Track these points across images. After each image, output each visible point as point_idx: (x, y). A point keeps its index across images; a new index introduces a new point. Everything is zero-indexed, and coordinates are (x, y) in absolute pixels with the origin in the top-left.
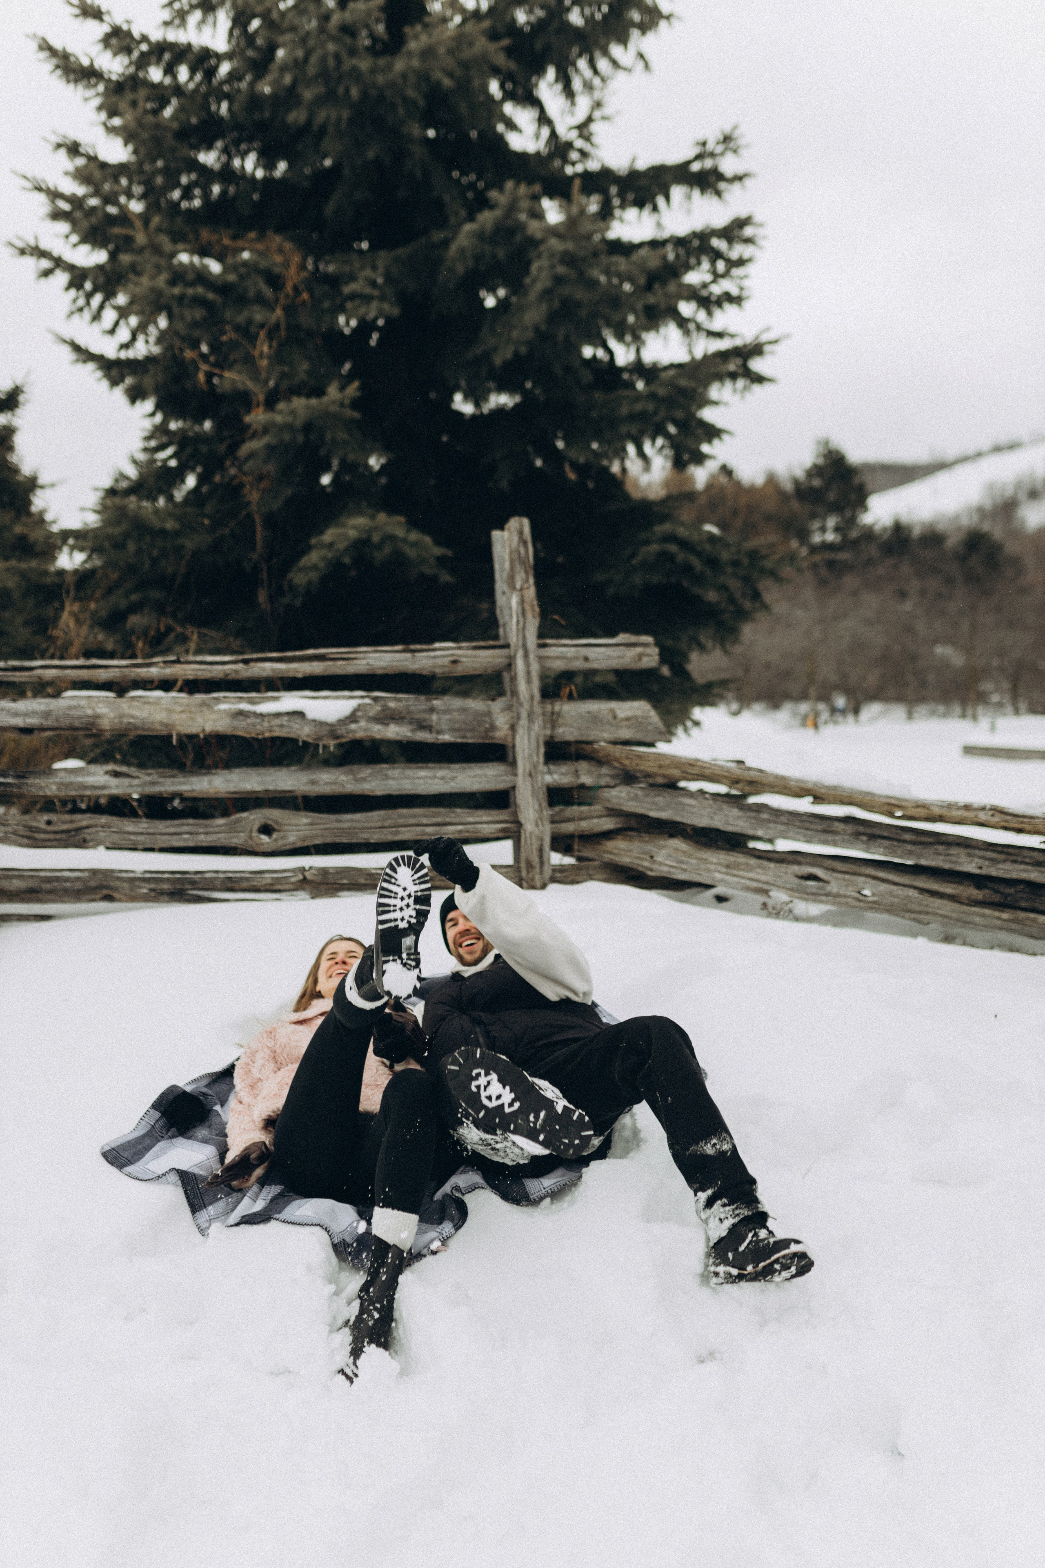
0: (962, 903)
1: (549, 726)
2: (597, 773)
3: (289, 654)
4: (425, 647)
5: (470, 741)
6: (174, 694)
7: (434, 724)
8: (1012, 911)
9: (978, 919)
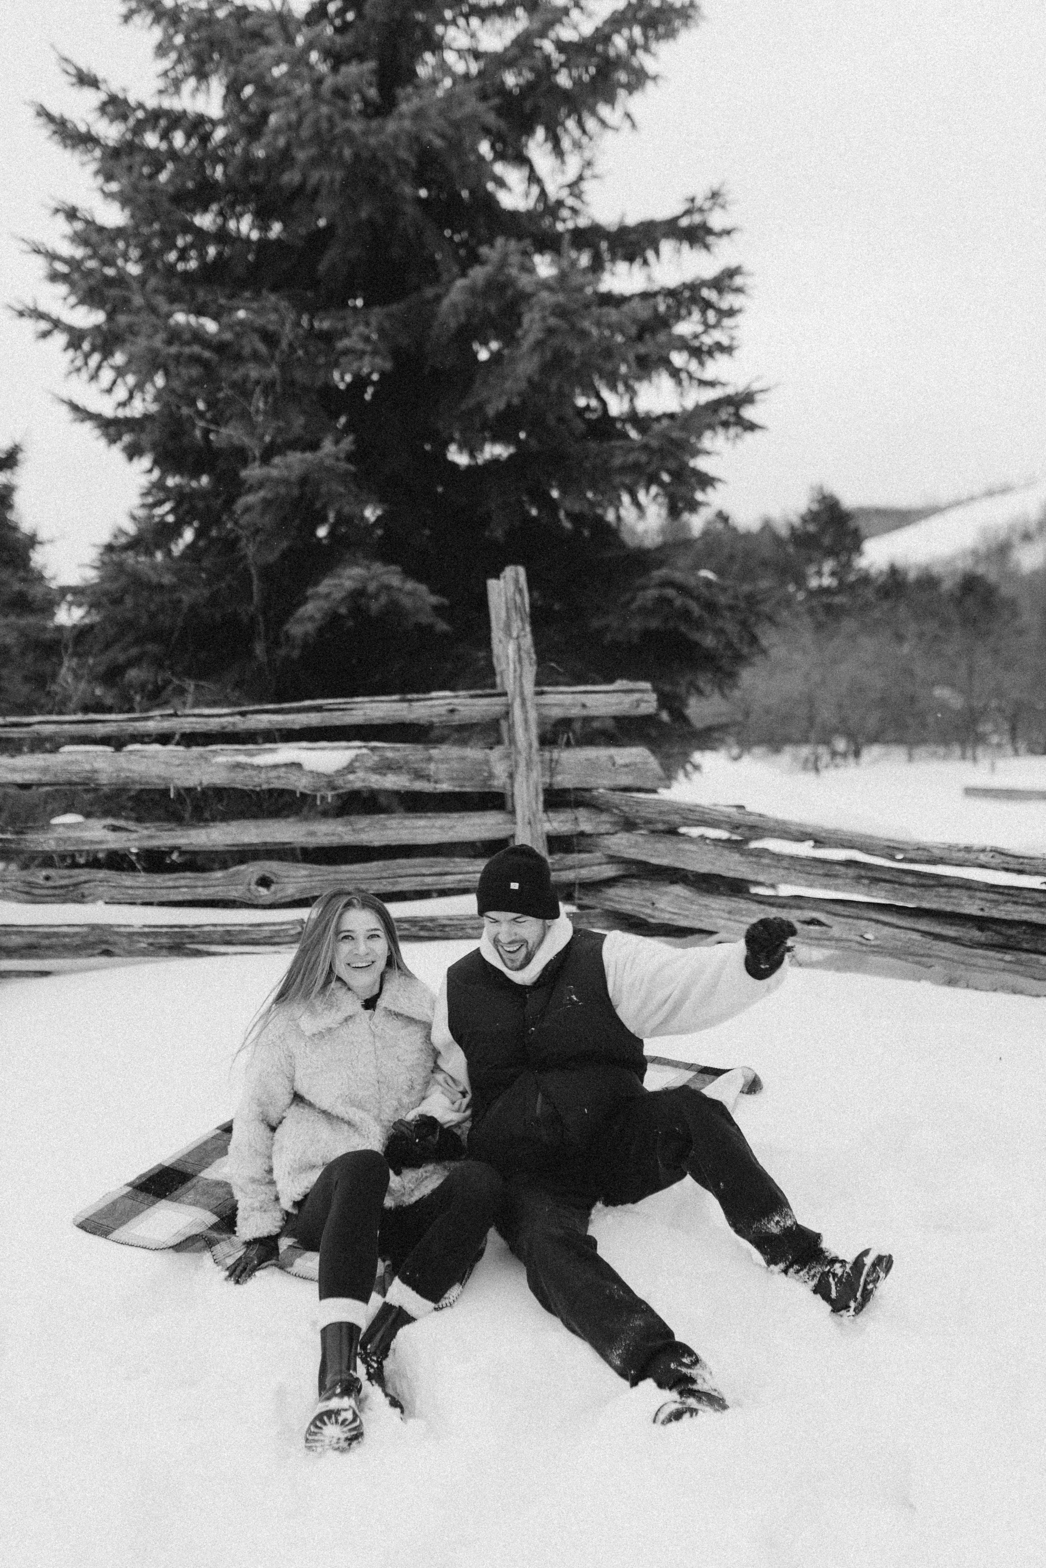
0: (963, 945)
1: (548, 773)
2: (598, 820)
3: (286, 705)
4: (421, 696)
5: (468, 790)
6: (170, 747)
7: (432, 773)
8: (1015, 952)
9: (980, 962)
